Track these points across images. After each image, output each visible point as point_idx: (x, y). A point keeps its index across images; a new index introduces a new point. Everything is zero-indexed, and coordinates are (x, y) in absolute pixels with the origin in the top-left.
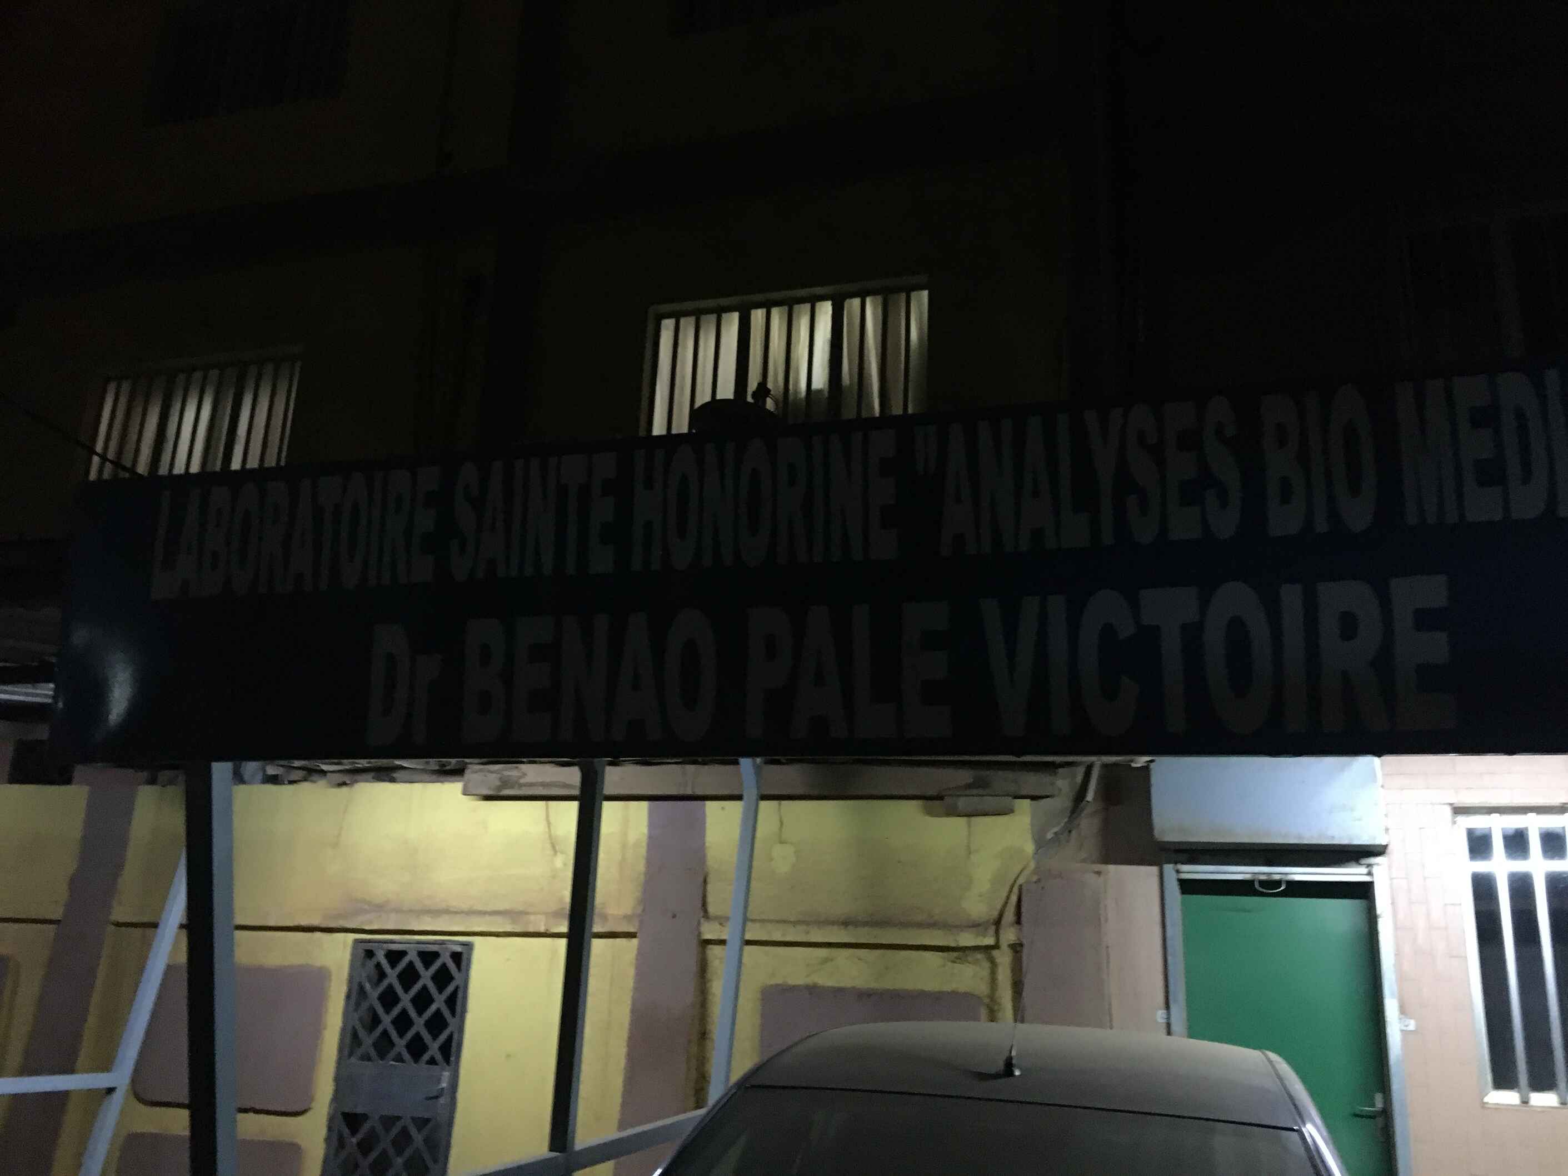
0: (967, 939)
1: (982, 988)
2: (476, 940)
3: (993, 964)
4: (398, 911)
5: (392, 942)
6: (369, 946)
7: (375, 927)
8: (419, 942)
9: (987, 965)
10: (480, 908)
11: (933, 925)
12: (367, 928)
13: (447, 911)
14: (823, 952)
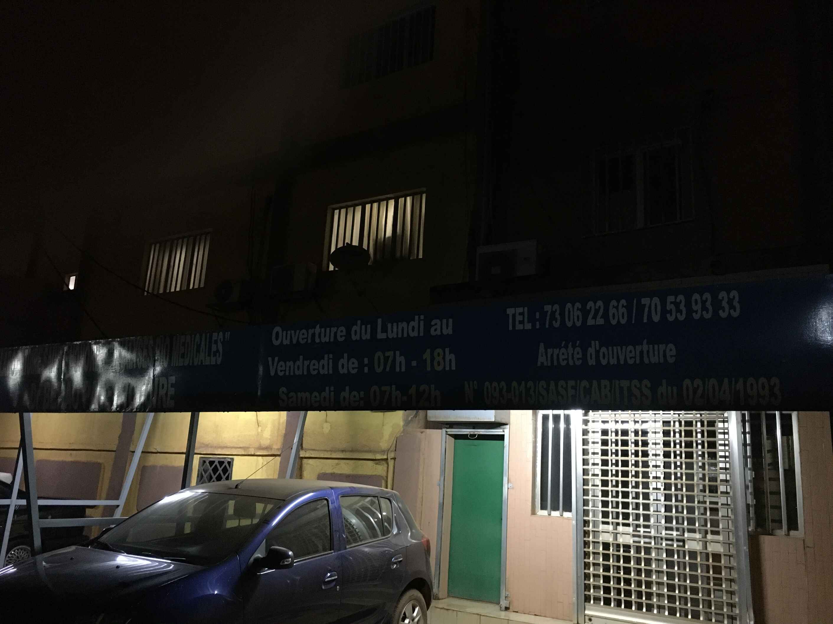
0: (379, 457)
1: (384, 474)
2: (235, 457)
3: (388, 464)
4: (211, 447)
5: (210, 458)
6: (204, 459)
7: (204, 453)
8: (218, 458)
9: (386, 465)
10: (236, 446)
11: (370, 451)
12: (202, 453)
13: (227, 447)
14: (336, 461)
